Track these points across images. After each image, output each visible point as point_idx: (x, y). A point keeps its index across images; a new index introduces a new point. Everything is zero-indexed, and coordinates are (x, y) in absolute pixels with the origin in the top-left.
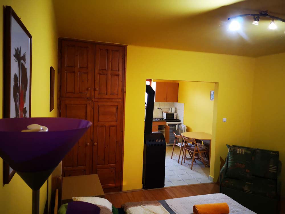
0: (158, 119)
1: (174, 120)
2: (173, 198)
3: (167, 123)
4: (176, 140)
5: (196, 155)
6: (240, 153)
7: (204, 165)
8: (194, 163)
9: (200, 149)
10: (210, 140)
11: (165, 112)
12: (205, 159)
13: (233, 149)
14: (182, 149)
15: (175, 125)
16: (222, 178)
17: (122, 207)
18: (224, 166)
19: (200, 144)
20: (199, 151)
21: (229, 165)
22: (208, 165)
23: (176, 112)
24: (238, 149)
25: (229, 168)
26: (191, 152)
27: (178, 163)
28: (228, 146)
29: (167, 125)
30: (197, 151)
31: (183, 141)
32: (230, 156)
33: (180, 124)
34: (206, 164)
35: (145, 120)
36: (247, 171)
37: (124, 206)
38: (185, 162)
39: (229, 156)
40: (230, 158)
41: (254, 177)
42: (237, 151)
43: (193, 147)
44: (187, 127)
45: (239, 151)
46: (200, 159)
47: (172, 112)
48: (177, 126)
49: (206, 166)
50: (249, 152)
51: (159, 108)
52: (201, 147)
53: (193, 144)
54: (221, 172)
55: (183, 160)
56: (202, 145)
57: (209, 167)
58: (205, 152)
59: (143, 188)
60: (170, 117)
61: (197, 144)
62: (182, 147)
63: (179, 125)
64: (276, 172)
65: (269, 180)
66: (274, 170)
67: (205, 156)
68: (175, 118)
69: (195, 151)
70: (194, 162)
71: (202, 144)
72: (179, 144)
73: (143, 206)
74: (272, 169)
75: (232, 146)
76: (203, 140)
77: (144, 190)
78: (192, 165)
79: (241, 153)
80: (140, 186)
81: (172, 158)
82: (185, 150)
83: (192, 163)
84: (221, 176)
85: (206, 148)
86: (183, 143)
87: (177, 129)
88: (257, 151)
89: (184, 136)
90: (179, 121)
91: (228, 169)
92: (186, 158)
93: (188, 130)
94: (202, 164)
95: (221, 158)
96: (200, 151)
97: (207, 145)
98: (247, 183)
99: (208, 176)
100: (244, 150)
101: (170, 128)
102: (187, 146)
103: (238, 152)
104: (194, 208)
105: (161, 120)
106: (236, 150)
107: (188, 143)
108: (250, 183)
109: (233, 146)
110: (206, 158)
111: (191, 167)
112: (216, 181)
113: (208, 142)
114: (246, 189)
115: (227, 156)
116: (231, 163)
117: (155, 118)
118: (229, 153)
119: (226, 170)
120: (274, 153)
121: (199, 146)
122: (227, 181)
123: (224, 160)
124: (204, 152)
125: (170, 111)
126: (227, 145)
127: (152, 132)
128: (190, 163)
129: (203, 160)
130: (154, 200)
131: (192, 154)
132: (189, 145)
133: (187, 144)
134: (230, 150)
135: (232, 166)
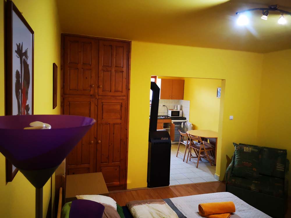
0: (163, 116)
1: (180, 118)
2: (178, 197)
3: (173, 120)
4: (181, 138)
5: (202, 153)
6: (247, 151)
7: (209, 164)
8: (200, 161)
9: (206, 147)
10: (216, 139)
11: (170, 110)
12: (211, 158)
13: (240, 147)
14: (188, 147)
15: (181, 123)
16: (228, 177)
17: (126, 206)
18: (230, 165)
19: (206, 142)
20: (205, 149)
21: (236, 163)
22: (214, 164)
23: (181, 109)
24: (245, 148)
25: (236, 167)
26: (196, 150)
27: (184, 161)
28: (235, 144)
29: (172, 123)
30: (203, 149)
31: (189, 139)
33: (186, 122)
34: (212, 162)
35: (150, 118)
36: (254, 169)
37: (128, 205)
38: (190, 161)
39: (236, 154)
40: (236, 157)
41: (261, 176)
42: (243, 150)
43: (199, 145)
44: (192, 125)
45: (246, 149)
46: (206, 157)
47: (177, 109)
48: (182, 124)
49: (212, 164)
50: (256, 150)
51: (164, 106)
52: (206, 146)
53: (199, 142)
54: (227, 170)
55: (189, 158)
56: (208, 144)
57: (215, 165)
58: (211, 150)
59: (148, 187)
60: (176, 114)
61: (203, 142)
62: (188, 146)
63: (184, 123)
64: (283, 170)
65: (276, 178)
66: (281, 169)
67: (211, 154)
68: (180, 116)
69: (200, 149)
71: (208, 142)
72: (185, 142)
73: (148, 205)
74: (280, 167)
75: (238, 144)
76: (209, 138)
77: (148, 188)
78: (198, 163)
80: (145, 184)
81: (177, 157)
82: (191, 148)
83: (198, 162)
84: (226, 175)
85: (212, 146)
86: (189, 141)
87: (182, 127)
88: (264, 149)
89: (189, 134)
90: (185, 119)
92: (191, 156)
93: (194, 128)
94: (207, 163)
95: (227, 157)
96: (206, 149)
97: (214, 143)
98: (254, 181)
99: (214, 175)
100: (250, 148)
101: (175, 126)
102: (192, 144)
103: (245, 151)
104: (200, 207)
105: (166, 117)
107: (194, 141)
108: (256, 182)
109: (240, 144)
110: (212, 156)
111: (196, 165)
112: (222, 180)
113: (214, 140)
114: (253, 187)
115: (234, 154)
116: (237, 161)
117: (160, 116)
118: (236, 151)
119: (232, 169)
120: (282, 151)
121: (205, 144)
122: (233, 180)
123: (231, 159)
124: (210, 151)
125: (176, 108)
126: (233, 143)
127: (157, 130)
128: (196, 161)
129: (209, 158)
130: (158, 198)
131: (198, 152)
132: (194, 143)
133: (193, 143)
134: (237, 148)
135: (238, 165)
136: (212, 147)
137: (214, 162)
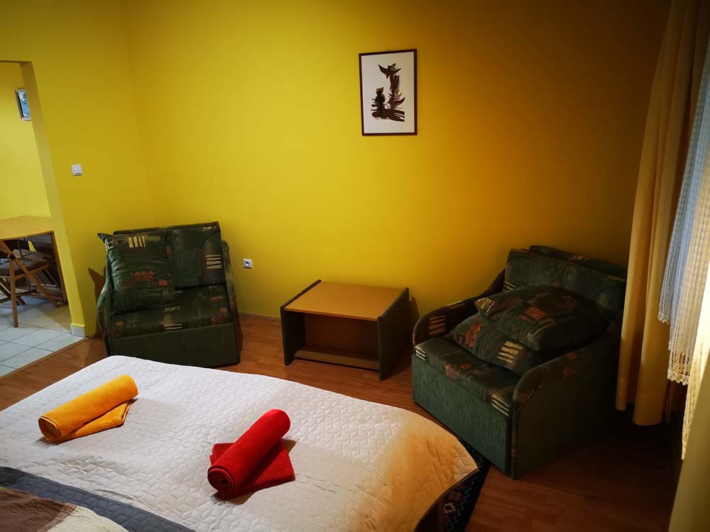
5: (19, 284)
6: (137, 246)
7: (50, 305)
8: (19, 308)
9: (28, 264)
10: (51, 234)
12: (52, 288)
13: (118, 241)
16: (106, 320)
18: (104, 290)
19: (24, 252)
20: (25, 270)
21: (117, 282)
22: (62, 301)
24: (130, 239)
25: (118, 290)
28: (104, 237)
30: (19, 272)
32: (114, 261)
34: (57, 298)
36: (162, 282)
39: (112, 260)
40: (115, 266)
41: (180, 292)
42: (127, 244)
45: (133, 242)
46: (35, 291)
49: (59, 303)
50: (156, 239)
52: (29, 260)
54: (99, 305)
56: (32, 253)
57: (66, 303)
58: (45, 267)
61: (16, 252)
64: (220, 267)
65: (210, 287)
66: (217, 264)
67: (48, 277)
69: (12, 274)
70: (18, 304)
71: (32, 248)
74: (212, 263)
75: (112, 234)
76: (32, 238)
78: (15, 314)
79: (139, 245)
83: (15, 310)
84: (101, 314)
85: (45, 258)
88: (174, 231)
91: (116, 292)
95: (91, 272)
96: (29, 269)
97: (47, 247)
98: (166, 309)
99: (68, 328)
100: (143, 237)
103: (131, 246)
106: (124, 242)
108: (173, 309)
109: (115, 233)
110: (53, 284)
111: (12, 320)
112: (93, 332)
113: (47, 240)
114: (167, 323)
115: (106, 261)
116: (119, 277)
118: (110, 252)
119: (112, 297)
120: (210, 228)
121: (22, 256)
122: (120, 324)
123: (103, 275)
124: (43, 271)
126: (99, 235)
128: (10, 311)
129: (45, 291)
131: (8, 285)
134: (110, 245)
135: (123, 283)
136: (45, 260)
137: (62, 297)
